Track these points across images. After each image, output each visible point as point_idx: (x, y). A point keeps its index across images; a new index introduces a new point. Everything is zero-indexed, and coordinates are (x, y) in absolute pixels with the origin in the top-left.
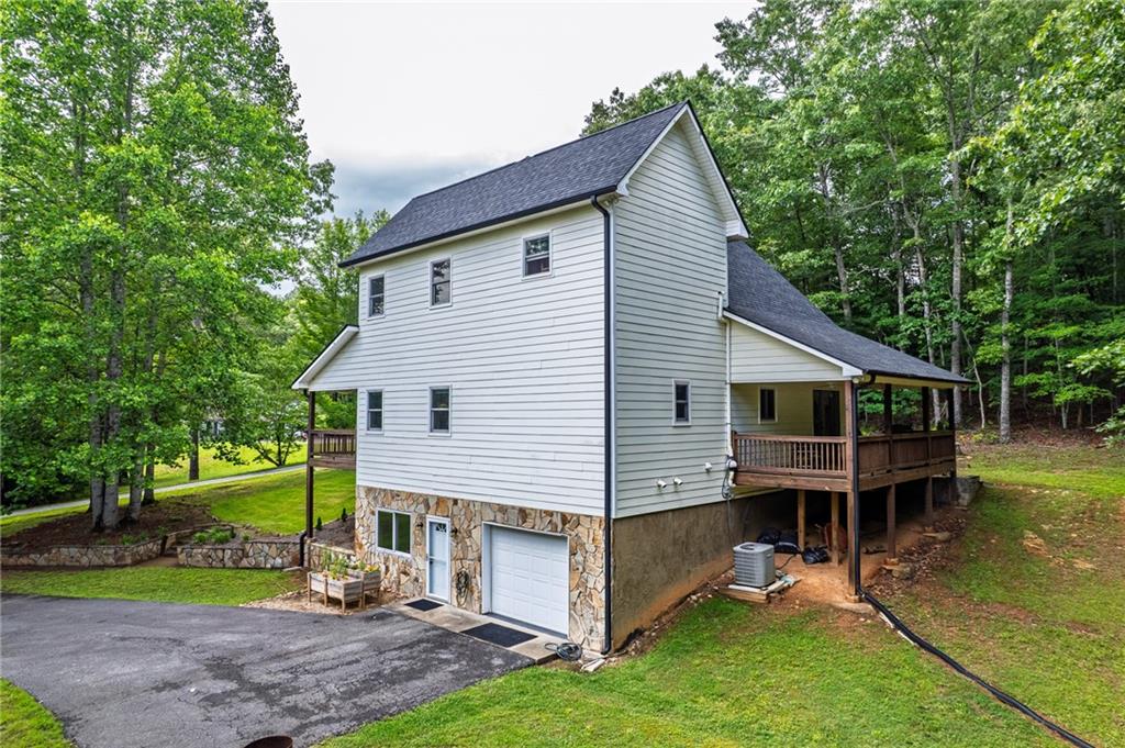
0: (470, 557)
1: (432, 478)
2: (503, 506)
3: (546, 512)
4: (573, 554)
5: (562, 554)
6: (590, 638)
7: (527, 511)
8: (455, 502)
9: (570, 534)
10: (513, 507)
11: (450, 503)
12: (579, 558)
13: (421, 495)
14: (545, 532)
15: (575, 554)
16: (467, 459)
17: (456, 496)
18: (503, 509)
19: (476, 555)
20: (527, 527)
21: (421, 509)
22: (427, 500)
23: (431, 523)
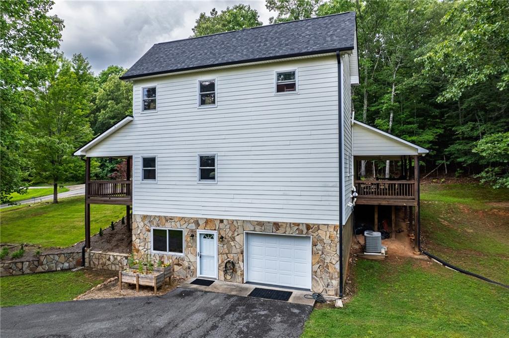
0: (233, 252)
1: (202, 208)
2: (260, 222)
3: (293, 224)
4: (314, 245)
5: (307, 247)
6: (327, 289)
7: (280, 224)
8: (222, 221)
9: (313, 235)
10: (269, 222)
11: (217, 223)
12: (319, 247)
13: (192, 218)
14: (294, 235)
15: (316, 245)
16: (232, 196)
17: (222, 218)
18: (260, 224)
19: (239, 250)
20: (280, 232)
21: (193, 226)
22: (197, 221)
23: (200, 234)
